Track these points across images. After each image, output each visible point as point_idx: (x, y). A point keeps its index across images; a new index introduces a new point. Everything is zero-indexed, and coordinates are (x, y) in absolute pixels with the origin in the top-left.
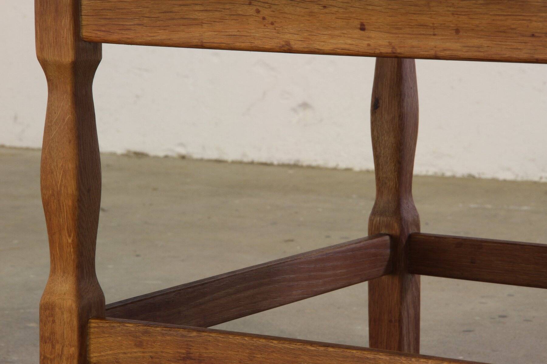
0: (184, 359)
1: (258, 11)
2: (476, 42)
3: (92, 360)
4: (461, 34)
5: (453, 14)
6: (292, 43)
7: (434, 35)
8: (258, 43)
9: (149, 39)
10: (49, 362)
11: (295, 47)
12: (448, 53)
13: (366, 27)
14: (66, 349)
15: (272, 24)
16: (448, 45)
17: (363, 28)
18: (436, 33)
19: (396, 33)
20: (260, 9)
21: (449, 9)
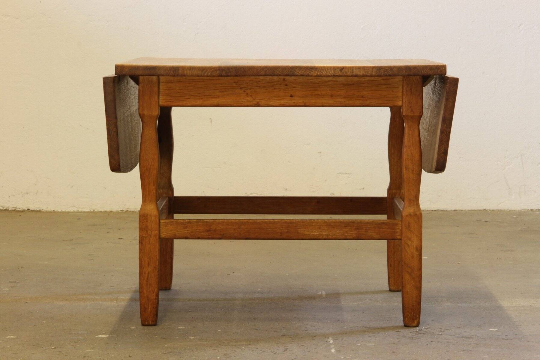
0: (208, 231)
1: (245, 91)
2: (340, 100)
3: (162, 236)
4: (333, 97)
5: (330, 90)
6: (260, 103)
7: (322, 98)
8: (246, 104)
9: (193, 104)
10: (144, 238)
11: (262, 104)
12: (328, 104)
13: (293, 96)
14: (153, 233)
15: (251, 96)
16: (328, 101)
17: (291, 96)
18: (323, 97)
19: (306, 98)
20: (245, 90)
21: (328, 88)
